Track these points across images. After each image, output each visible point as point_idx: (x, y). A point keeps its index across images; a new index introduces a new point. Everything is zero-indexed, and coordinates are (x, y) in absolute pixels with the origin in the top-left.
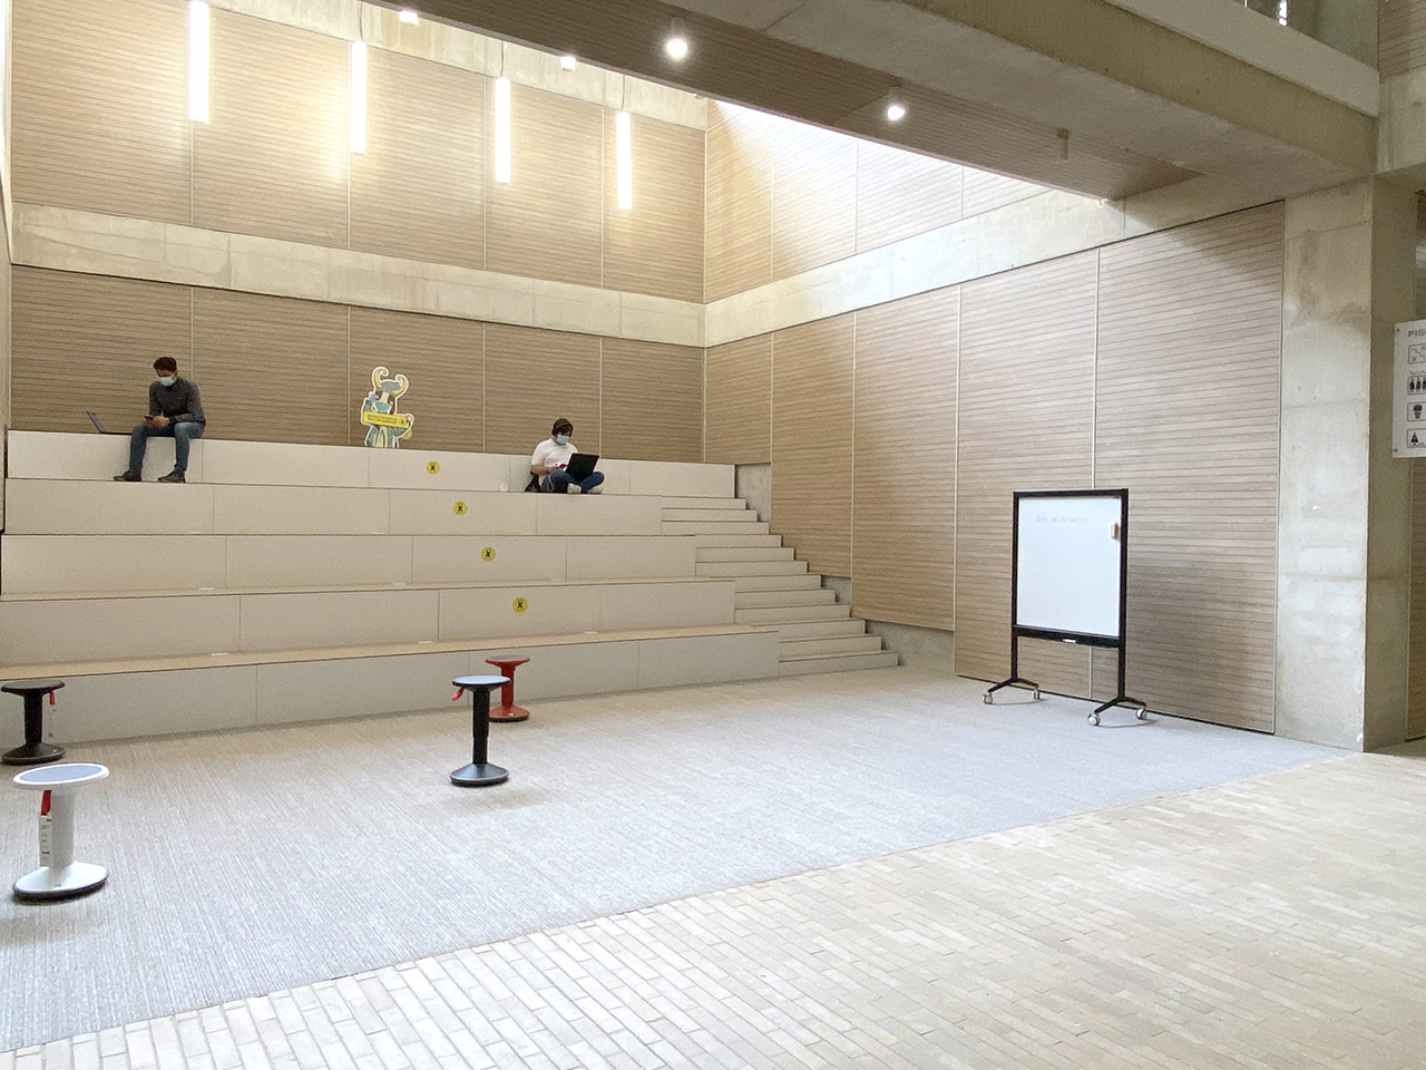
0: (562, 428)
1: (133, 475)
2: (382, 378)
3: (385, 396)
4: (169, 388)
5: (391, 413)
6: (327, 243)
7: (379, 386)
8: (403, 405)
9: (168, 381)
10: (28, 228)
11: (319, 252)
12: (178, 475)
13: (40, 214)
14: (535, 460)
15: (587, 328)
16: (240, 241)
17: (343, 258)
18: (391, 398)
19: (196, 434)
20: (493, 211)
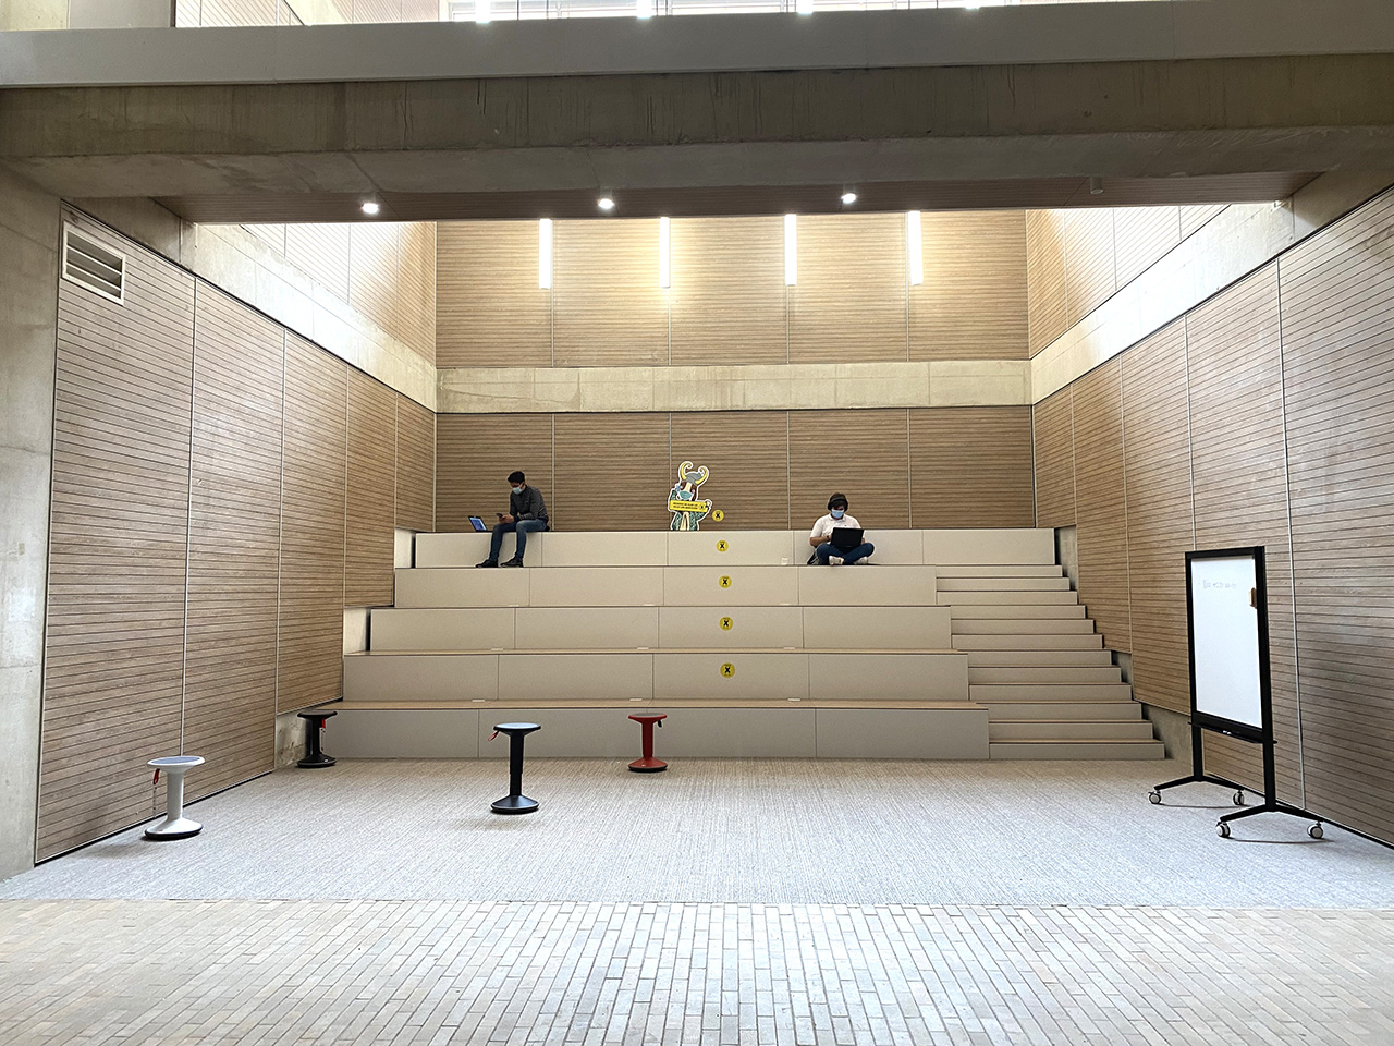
0: (838, 503)
1: (492, 562)
2: (687, 470)
3: (689, 485)
4: (521, 494)
5: (693, 500)
6: (653, 364)
7: (685, 478)
8: (700, 492)
9: (518, 490)
10: (446, 387)
11: (646, 372)
12: (517, 562)
13: (453, 375)
14: (814, 533)
15: (891, 402)
16: (586, 373)
17: (666, 373)
18: (694, 487)
19: (533, 529)
20: (796, 310)
